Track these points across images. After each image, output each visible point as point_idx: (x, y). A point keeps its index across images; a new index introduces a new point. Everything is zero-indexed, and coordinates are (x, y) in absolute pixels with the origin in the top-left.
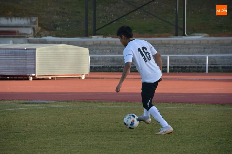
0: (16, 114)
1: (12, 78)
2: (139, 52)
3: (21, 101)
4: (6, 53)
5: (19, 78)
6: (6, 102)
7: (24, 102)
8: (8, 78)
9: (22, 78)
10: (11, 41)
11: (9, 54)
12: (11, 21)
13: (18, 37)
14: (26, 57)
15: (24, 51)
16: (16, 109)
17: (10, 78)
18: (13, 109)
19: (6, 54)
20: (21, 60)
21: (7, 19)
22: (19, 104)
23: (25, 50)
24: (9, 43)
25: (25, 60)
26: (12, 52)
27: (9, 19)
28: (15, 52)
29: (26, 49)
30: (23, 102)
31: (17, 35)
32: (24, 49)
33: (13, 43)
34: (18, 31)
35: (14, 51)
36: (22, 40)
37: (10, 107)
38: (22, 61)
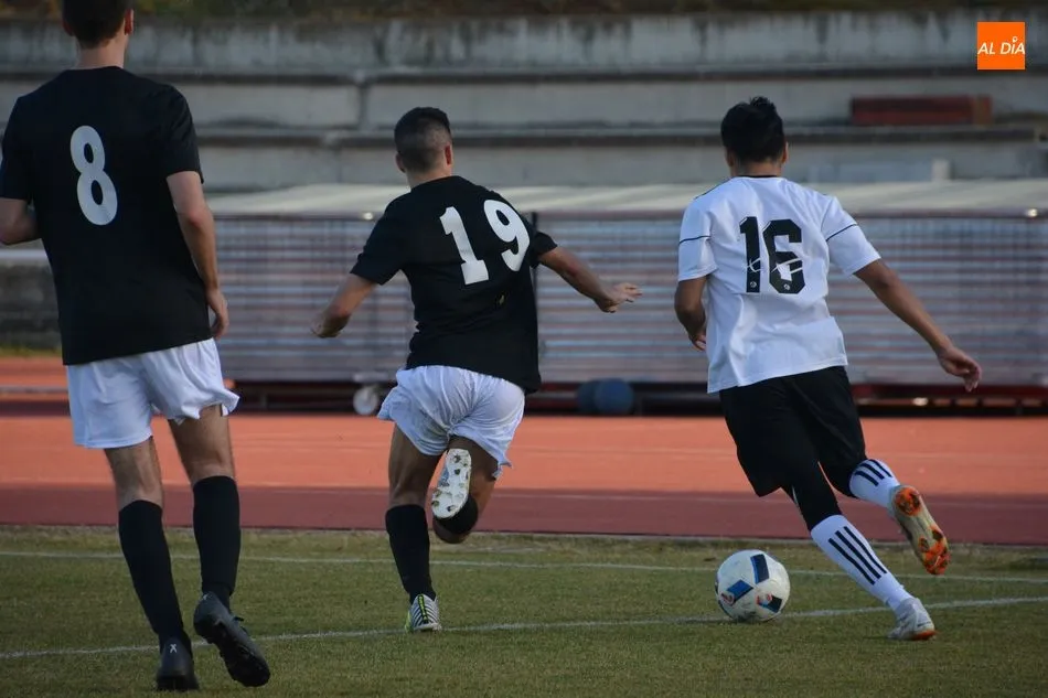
0: (975, 637)
1: (941, 402)
2: (744, 235)
3: (1002, 555)
4: (909, 241)
5: (990, 402)
6: (905, 557)
7: (1022, 557)
8: (920, 402)
9: (1008, 402)
10: (940, 167)
11: (924, 247)
12: (945, 35)
13: (982, 138)
14: (1034, 265)
15: (1022, 227)
16: (971, 603)
17: (930, 403)
18: (956, 603)
19: (903, 247)
20: (1003, 284)
21: (920, 21)
22: (993, 569)
23: (1029, 219)
24: (927, 177)
25: (1030, 283)
26: (946, 234)
27: (933, 26)
28: (962, 235)
29: (1033, 213)
30: (1016, 557)
31: (979, 128)
32: (1020, 217)
33: (954, 174)
34: (986, 101)
35: (955, 226)
36: (1008, 155)
37: (930, 590)
38: (1010, 292)
